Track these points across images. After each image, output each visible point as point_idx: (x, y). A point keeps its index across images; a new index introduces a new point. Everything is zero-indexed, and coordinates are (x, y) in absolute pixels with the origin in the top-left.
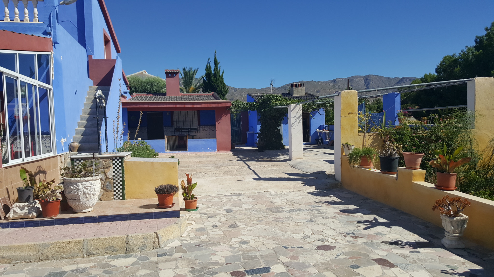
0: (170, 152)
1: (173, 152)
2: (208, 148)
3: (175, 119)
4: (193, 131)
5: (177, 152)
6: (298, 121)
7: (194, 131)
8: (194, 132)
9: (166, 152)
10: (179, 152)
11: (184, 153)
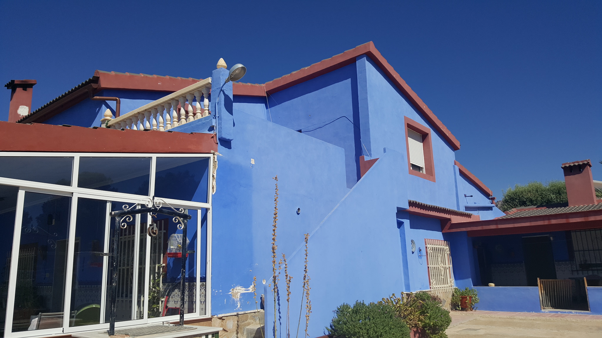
0: (550, 312)
1: (557, 312)
3: (575, 248)
5: (565, 312)
9: (543, 310)
10: (571, 312)
11: (580, 316)
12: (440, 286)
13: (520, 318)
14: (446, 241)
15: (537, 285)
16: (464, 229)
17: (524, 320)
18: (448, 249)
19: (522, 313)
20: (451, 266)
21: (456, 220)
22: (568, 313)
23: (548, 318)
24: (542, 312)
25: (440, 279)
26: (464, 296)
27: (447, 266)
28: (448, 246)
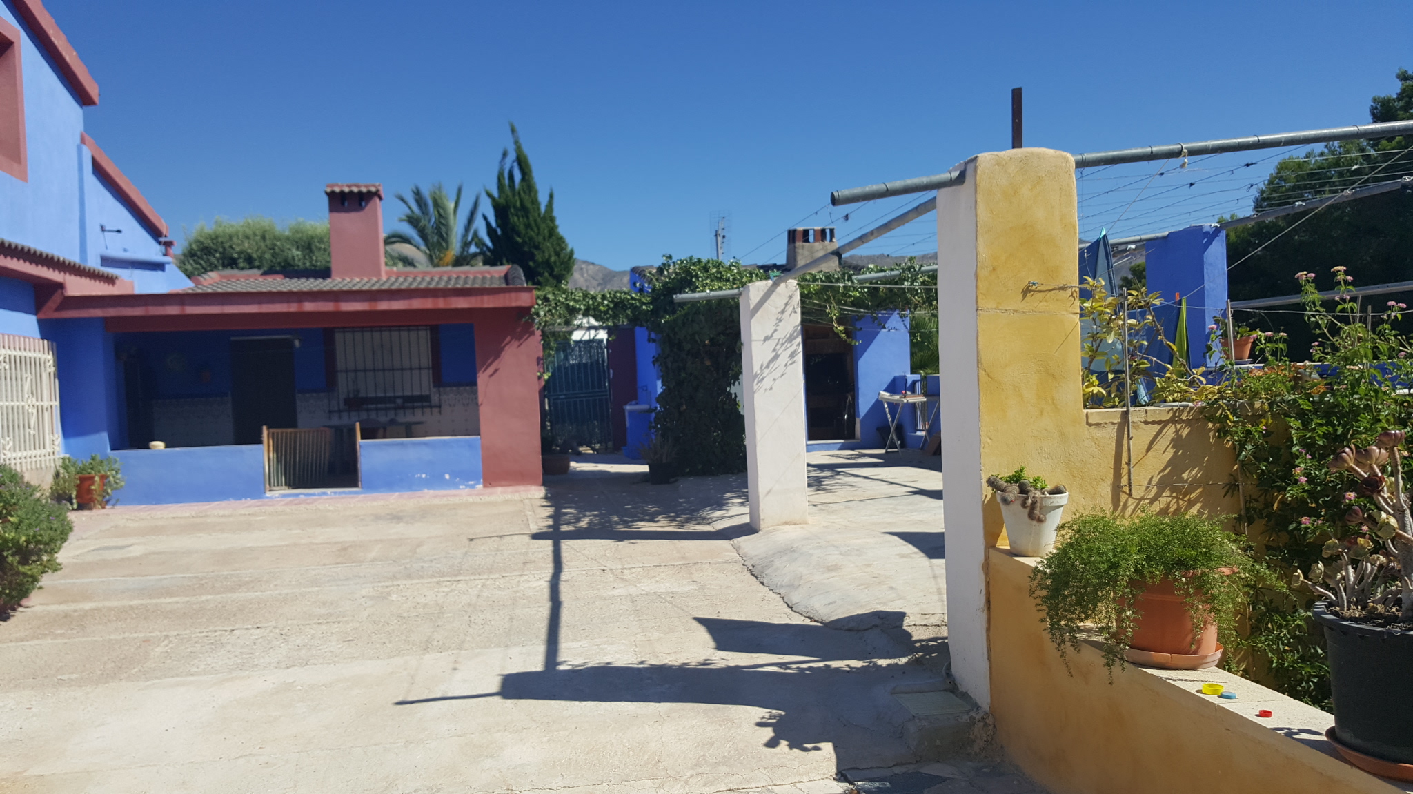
0: (284, 496)
1: (297, 495)
2: (447, 476)
4: (413, 408)
5: (314, 495)
6: (784, 357)
7: (418, 407)
8: (418, 412)
9: (268, 494)
10: (324, 494)
11: (343, 498)
12: (24, 454)
13: (221, 513)
14: (46, 342)
15: (260, 442)
16: (98, 313)
17: (229, 516)
18: (51, 362)
19: (224, 504)
20: (57, 403)
21: (76, 287)
22: (319, 494)
23: (280, 508)
24: (268, 498)
25: (24, 436)
26: (87, 475)
27: (46, 403)
28: (51, 353)
